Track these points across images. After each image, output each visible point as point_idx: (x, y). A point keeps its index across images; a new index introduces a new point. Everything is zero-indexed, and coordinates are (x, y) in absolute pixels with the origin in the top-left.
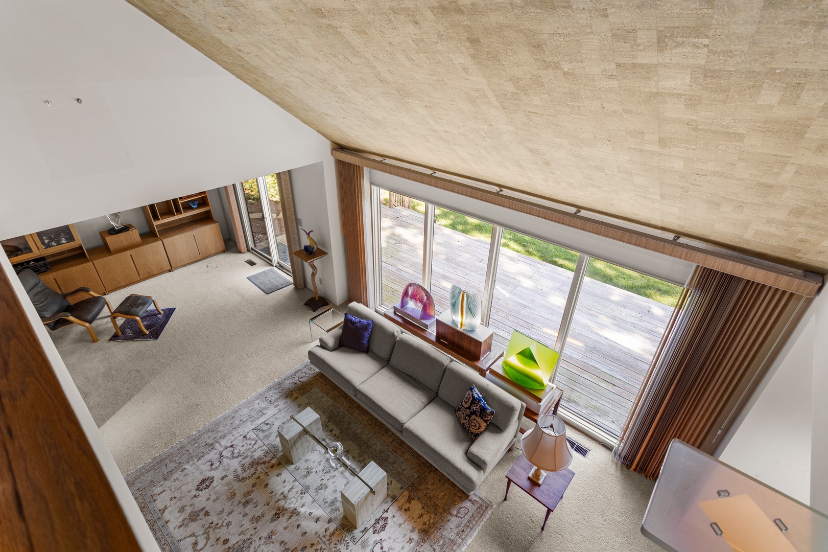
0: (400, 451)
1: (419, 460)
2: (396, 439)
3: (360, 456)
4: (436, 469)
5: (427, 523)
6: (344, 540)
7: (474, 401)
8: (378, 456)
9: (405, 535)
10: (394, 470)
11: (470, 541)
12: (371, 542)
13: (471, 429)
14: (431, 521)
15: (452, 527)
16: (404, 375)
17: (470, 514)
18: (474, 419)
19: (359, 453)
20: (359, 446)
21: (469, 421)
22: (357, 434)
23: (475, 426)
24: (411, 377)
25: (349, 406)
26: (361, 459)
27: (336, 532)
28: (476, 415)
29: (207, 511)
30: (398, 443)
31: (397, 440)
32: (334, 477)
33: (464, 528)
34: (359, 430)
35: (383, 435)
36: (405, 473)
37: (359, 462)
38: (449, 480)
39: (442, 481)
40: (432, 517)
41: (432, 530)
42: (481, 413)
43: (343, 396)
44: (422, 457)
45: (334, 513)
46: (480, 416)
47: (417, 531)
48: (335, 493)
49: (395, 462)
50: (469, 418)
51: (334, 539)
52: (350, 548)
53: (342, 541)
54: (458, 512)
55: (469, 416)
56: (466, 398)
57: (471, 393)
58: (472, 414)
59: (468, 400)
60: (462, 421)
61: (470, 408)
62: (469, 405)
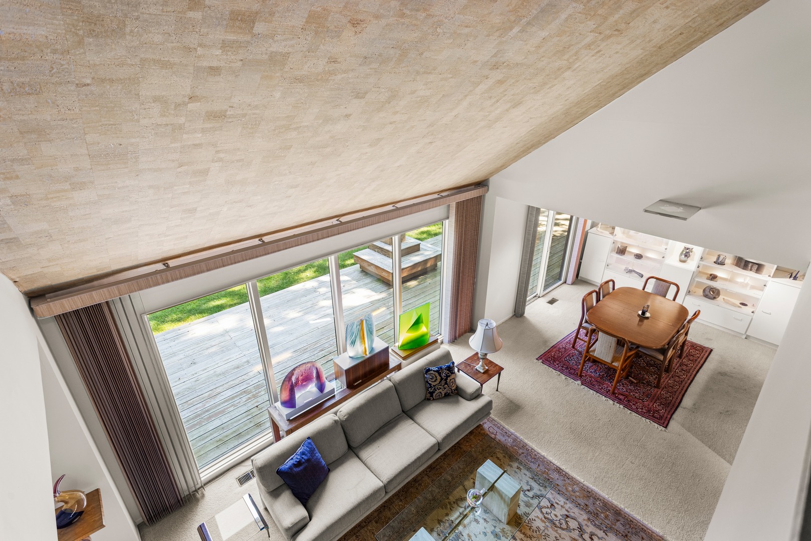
0: (439, 470)
1: (449, 455)
2: (425, 472)
3: (446, 508)
4: (458, 443)
5: (504, 455)
6: (529, 523)
7: (439, 372)
8: (446, 489)
9: (516, 472)
10: (460, 476)
11: (512, 430)
12: (526, 499)
13: (452, 389)
14: (501, 452)
15: (504, 439)
16: (376, 434)
17: (493, 426)
18: (451, 380)
19: (443, 508)
20: (433, 509)
21: (448, 386)
22: (418, 512)
23: (453, 383)
24: (380, 428)
25: (376, 522)
26: (449, 507)
27: (523, 531)
28: (449, 376)
30: (430, 472)
31: (427, 471)
32: (469, 536)
33: (504, 432)
34: (413, 509)
35: (420, 484)
36: (462, 467)
37: (452, 508)
38: (467, 435)
39: (468, 440)
40: (498, 450)
41: (508, 452)
43: (359, 530)
44: (446, 452)
45: (507, 533)
46: (450, 373)
47: (511, 463)
48: (487, 534)
49: (451, 475)
51: (529, 533)
52: (534, 518)
53: (530, 525)
54: (493, 433)
55: (446, 383)
56: (431, 379)
57: (432, 372)
58: (446, 380)
59: (436, 377)
60: (443, 394)
61: (442, 379)
62: (440, 378)
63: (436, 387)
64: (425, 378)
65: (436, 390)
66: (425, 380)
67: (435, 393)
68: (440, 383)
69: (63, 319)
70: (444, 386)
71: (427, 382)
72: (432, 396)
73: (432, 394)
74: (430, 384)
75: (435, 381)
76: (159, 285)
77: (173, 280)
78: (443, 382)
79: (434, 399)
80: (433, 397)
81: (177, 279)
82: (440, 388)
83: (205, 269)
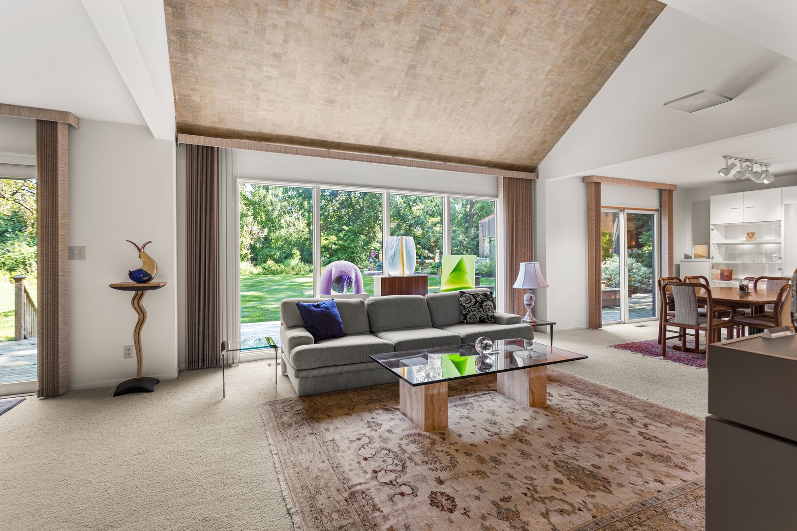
7: (474, 295)
13: (489, 314)
18: (486, 305)
21: (484, 311)
23: (489, 310)
28: (485, 301)
29: (501, 500)
42: (487, 298)
46: (488, 300)
50: (482, 308)
55: (481, 307)
56: (466, 300)
57: (467, 294)
58: (482, 303)
59: (471, 299)
60: (478, 317)
61: (477, 302)
62: (475, 300)
63: (470, 309)
64: (459, 301)
65: (470, 312)
66: (460, 303)
67: (469, 315)
68: (474, 305)
69: (190, 148)
70: (479, 309)
71: (462, 305)
72: (465, 318)
73: (465, 316)
74: (464, 306)
75: (469, 303)
76: (252, 150)
77: (261, 150)
78: (478, 305)
79: (467, 323)
80: (466, 320)
81: (264, 150)
82: (475, 311)
83: (284, 151)
